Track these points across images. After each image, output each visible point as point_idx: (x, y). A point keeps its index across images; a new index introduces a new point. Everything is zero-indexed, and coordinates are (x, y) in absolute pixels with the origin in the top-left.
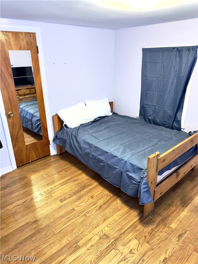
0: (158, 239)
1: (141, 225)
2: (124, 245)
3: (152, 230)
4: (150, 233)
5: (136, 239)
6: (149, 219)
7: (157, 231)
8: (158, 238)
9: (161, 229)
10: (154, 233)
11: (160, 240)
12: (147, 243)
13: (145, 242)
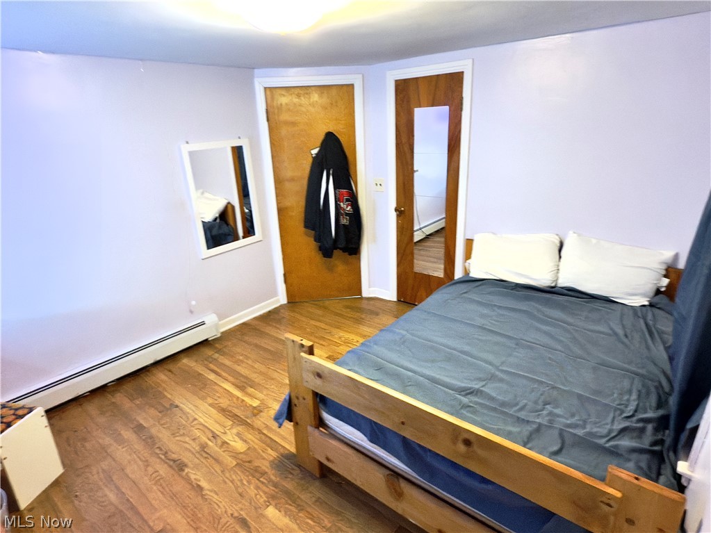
0: (241, 480)
1: (278, 457)
2: (238, 435)
3: (264, 473)
4: (256, 469)
5: (249, 449)
6: (293, 469)
7: (260, 481)
8: (245, 483)
9: (264, 488)
10: (258, 475)
11: (239, 484)
12: (237, 464)
13: (239, 461)
